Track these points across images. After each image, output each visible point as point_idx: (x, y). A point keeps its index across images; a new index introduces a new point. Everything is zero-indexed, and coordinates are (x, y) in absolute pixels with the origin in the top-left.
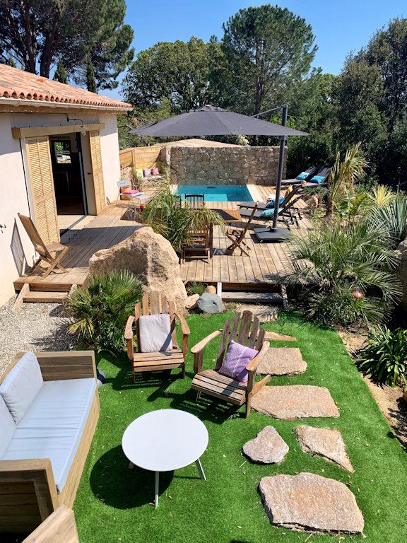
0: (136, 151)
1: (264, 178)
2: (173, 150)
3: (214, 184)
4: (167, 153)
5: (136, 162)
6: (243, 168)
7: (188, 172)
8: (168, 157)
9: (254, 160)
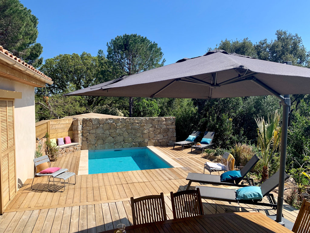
0: (51, 123)
1: (160, 141)
2: (84, 121)
3: (120, 148)
4: (79, 124)
5: (51, 133)
6: (143, 134)
7: (97, 138)
8: (80, 127)
9: (152, 127)
